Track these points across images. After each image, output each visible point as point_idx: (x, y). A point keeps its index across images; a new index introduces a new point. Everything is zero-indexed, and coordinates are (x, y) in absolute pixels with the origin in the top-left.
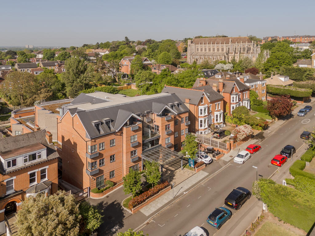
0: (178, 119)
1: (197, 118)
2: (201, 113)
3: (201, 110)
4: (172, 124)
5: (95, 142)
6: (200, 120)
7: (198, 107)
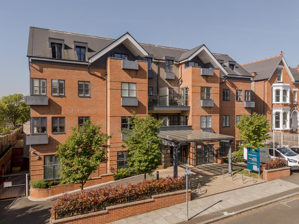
0: (229, 89)
1: (270, 106)
2: (278, 99)
3: (278, 92)
4: (215, 88)
5: (41, 71)
6: (274, 111)
7: (271, 85)
